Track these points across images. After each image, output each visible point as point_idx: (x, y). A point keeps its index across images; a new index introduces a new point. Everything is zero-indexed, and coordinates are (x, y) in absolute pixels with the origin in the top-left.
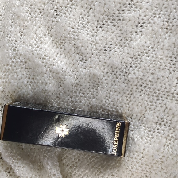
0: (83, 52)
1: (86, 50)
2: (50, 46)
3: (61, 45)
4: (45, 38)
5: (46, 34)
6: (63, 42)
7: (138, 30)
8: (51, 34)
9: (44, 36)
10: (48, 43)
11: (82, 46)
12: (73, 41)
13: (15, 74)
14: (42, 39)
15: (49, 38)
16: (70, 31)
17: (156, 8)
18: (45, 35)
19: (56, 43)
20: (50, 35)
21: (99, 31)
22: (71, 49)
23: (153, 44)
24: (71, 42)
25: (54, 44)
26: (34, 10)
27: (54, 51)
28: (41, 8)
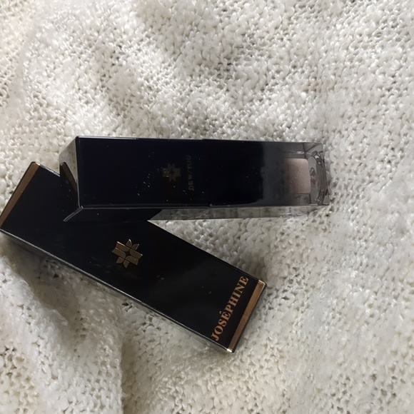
0: (164, 126)
1: (170, 123)
2: (105, 110)
3: (124, 111)
4: (96, 94)
5: (98, 87)
6: (129, 104)
7: (264, 97)
8: (108, 89)
9: (93, 91)
10: (99, 104)
11: (163, 116)
12: (146, 104)
13: (37, 140)
14: (89, 95)
15: (102, 95)
16: (142, 85)
17: (297, 56)
18: (95, 89)
19: (117, 105)
20: (104, 89)
21: (193, 92)
22: (142, 120)
24: (142, 106)
25: (113, 107)
26: (79, 40)
27: (110, 121)
28: (92, 37)
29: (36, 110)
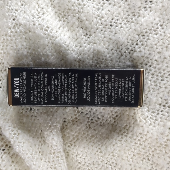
0: (87, 26)
1: (90, 24)
2: (53, 18)
3: (64, 18)
4: (48, 9)
5: (49, 5)
6: (67, 14)
7: (147, 6)
8: (54, 6)
9: (46, 7)
10: (50, 14)
11: (87, 20)
12: (77, 13)
14: (44, 10)
15: (52, 9)
16: (75, 3)
18: (48, 6)
19: (59, 15)
20: (52, 6)
21: (105, 4)
22: (74, 23)
23: (162, 21)
24: (75, 15)
25: (57, 16)
27: (56, 24)
29: (14, 27)
